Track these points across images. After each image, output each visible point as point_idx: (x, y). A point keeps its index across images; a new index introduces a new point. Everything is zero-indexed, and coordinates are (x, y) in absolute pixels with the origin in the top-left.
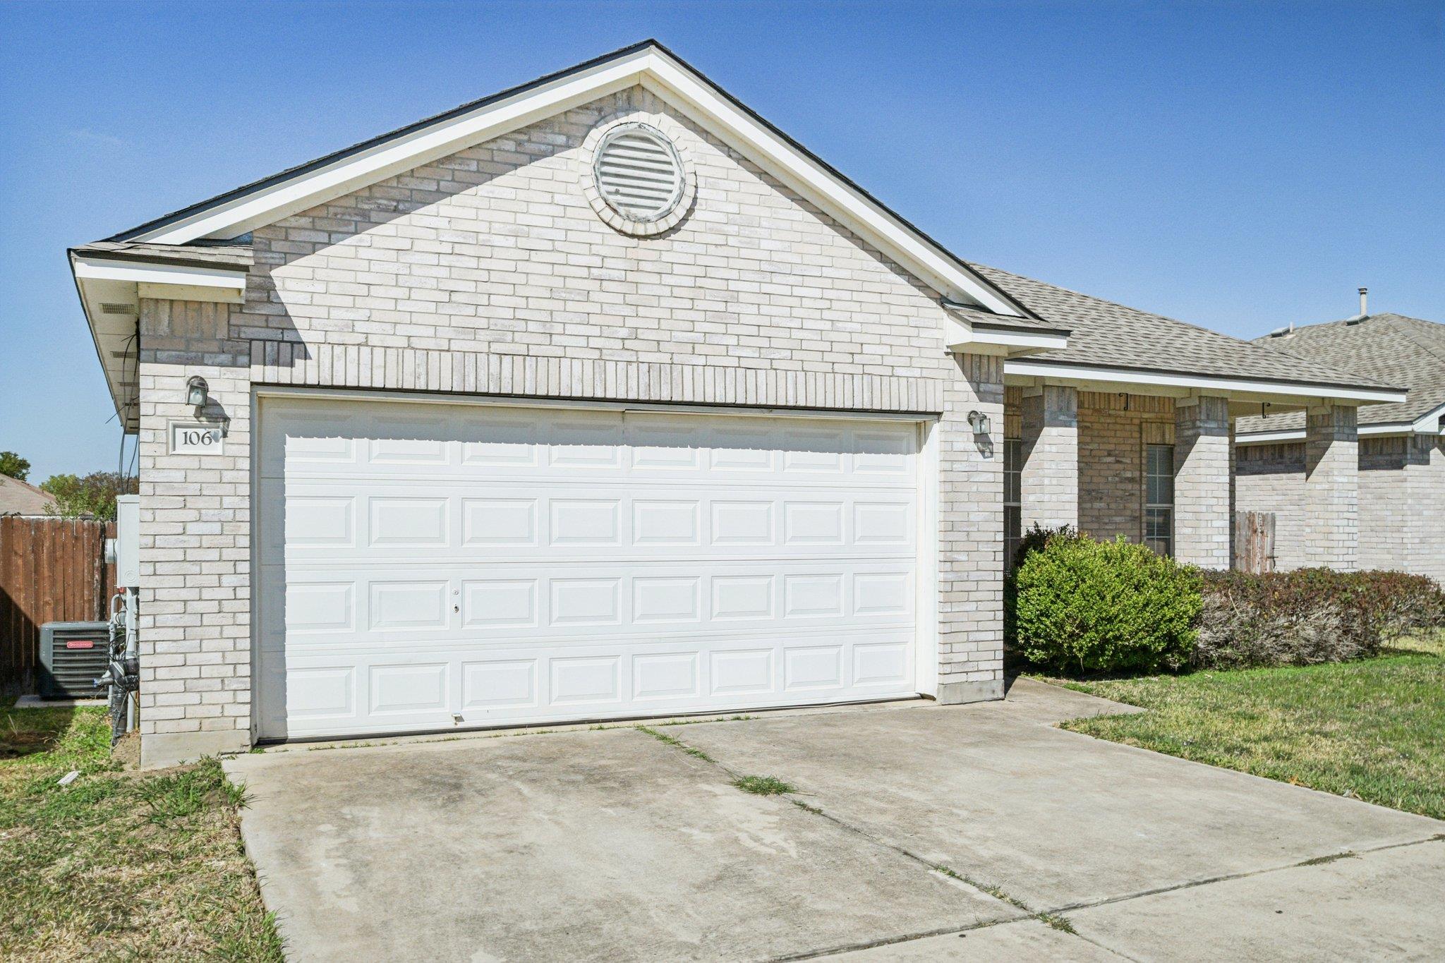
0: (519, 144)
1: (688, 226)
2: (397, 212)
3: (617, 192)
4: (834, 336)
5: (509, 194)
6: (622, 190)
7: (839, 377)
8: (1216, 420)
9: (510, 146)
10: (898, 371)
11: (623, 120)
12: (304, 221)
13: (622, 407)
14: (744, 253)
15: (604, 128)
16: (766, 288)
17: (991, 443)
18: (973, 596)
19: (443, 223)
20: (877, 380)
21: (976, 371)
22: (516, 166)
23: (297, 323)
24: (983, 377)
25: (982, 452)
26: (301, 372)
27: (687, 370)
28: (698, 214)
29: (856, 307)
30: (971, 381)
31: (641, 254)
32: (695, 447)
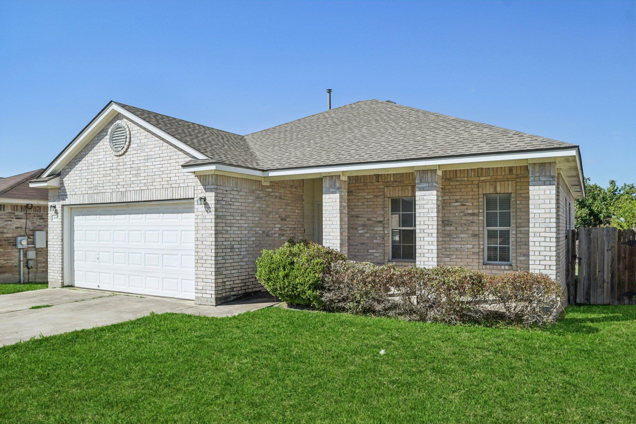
0: (98, 137)
1: (129, 150)
2: (80, 161)
3: (116, 145)
4: (163, 176)
5: (96, 151)
6: (117, 143)
7: (164, 189)
8: (428, 182)
9: (96, 138)
10: (181, 185)
11: (115, 124)
12: (67, 167)
13: (125, 204)
14: (141, 155)
15: (111, 128)
16: (147, 164)
17: (210, 208)
18: (204, 265)
19: (86, 162)
20: (174, 189)
21: (204, 181)
22: (97, 143)
23: (67, 191)
24: (207, 183)
25: (207, 211)
26: (67, 202)
27: (129, 192)
28: (132, 146)
29: (169, 165)
30: (203, 185)
31: (120, 161)
32: (142, 214)
